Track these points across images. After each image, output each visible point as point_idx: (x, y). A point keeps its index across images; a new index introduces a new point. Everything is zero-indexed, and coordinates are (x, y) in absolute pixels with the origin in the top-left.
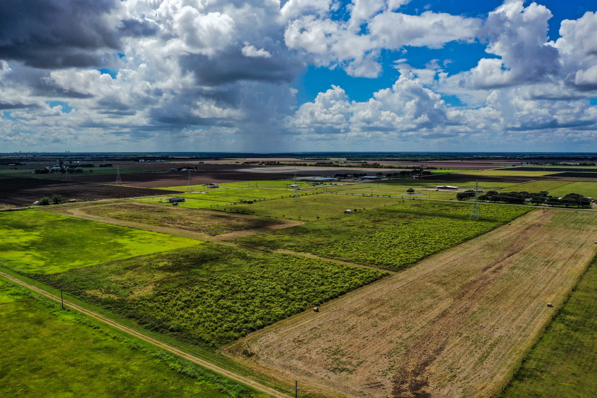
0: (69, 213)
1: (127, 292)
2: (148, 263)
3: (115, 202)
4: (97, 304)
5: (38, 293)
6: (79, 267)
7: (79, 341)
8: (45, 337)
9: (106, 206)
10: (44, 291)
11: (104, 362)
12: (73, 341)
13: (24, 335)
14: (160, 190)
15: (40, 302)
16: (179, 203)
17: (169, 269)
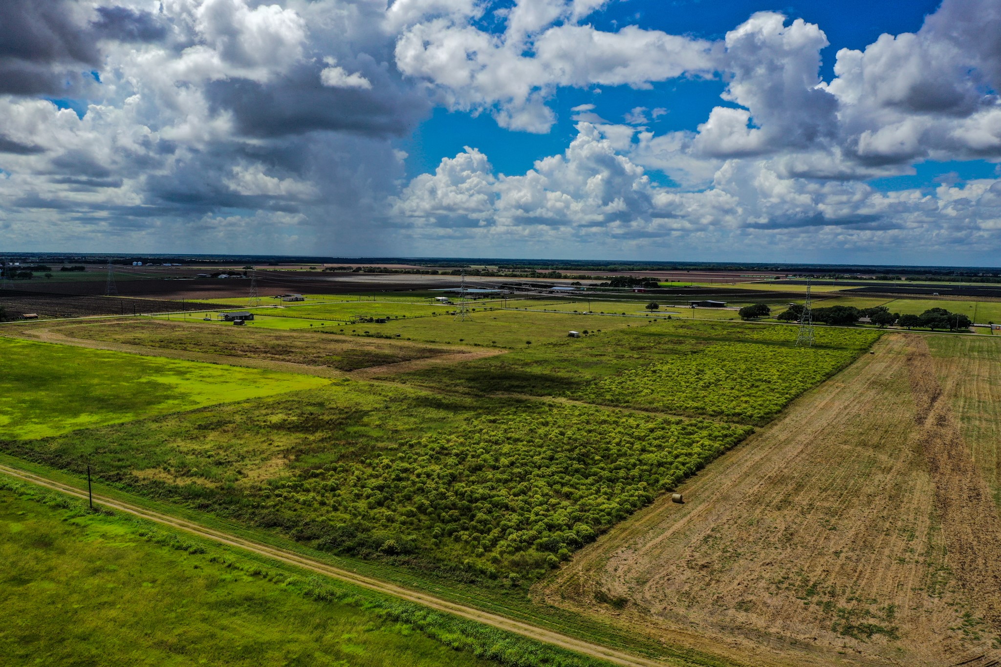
0: (29, 336)
1: (230, 473)
2: (244, 417)
3: (118, 320)
4: (171, 499)
5: (15, 479)
6: (94, 426)
7: (167, 586)
8: (73, 578)
9: (102, 326)
10: (28, 474)
11: (265, 638)
12: (150, 585)
13: (14, 573)
14: (196, 304)
15: (30, 497)
16: (246, 322)
17: (297, 427)
